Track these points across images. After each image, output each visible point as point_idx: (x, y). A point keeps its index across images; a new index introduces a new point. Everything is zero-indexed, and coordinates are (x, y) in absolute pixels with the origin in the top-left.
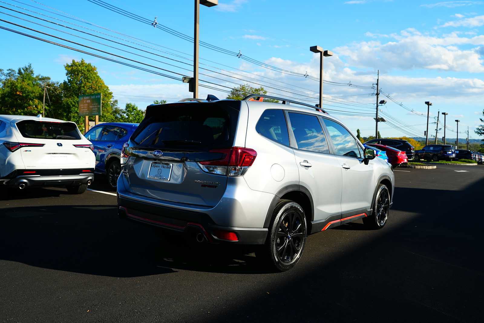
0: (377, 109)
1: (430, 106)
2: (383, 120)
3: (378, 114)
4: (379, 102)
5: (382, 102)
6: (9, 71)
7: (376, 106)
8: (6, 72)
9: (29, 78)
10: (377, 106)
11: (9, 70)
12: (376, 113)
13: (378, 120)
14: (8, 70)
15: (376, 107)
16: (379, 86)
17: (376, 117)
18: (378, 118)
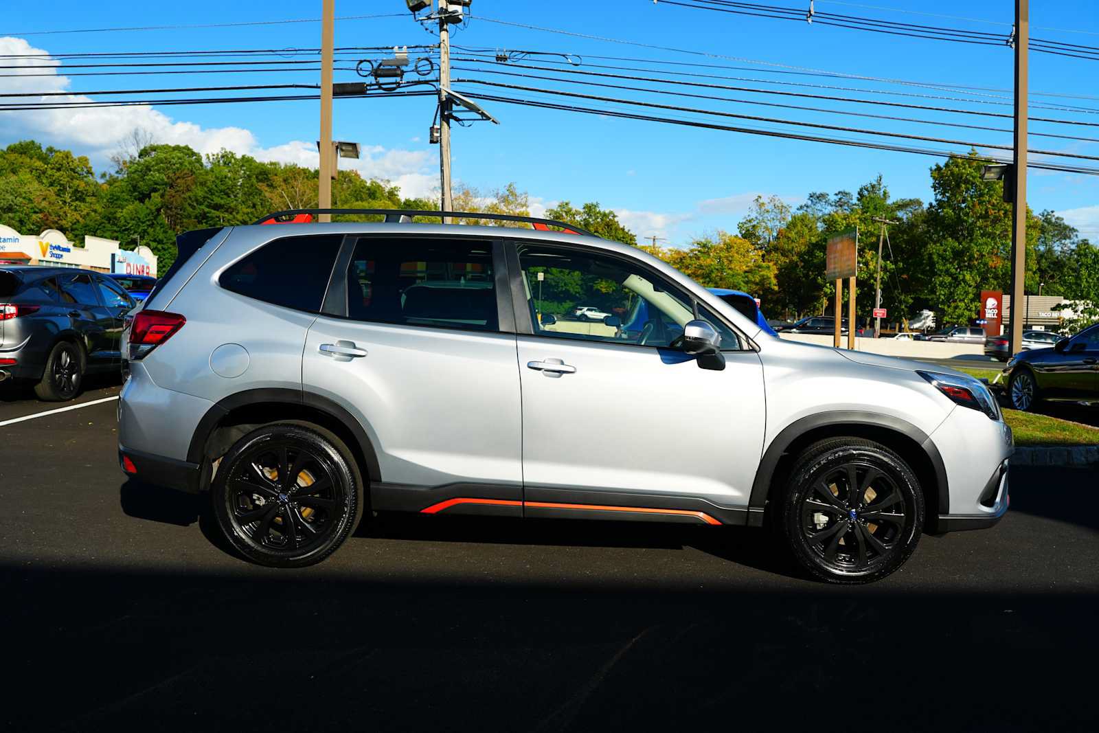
6: (839, 196)
8: (832, 198)
9: (875, 205)
11: (839, 193)
14: (836, 194)
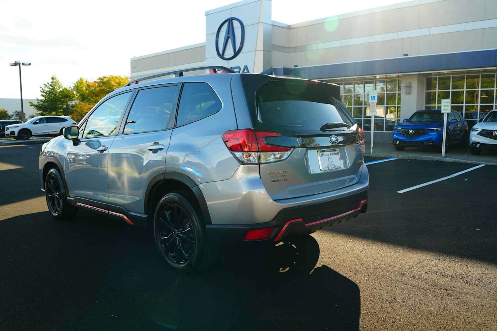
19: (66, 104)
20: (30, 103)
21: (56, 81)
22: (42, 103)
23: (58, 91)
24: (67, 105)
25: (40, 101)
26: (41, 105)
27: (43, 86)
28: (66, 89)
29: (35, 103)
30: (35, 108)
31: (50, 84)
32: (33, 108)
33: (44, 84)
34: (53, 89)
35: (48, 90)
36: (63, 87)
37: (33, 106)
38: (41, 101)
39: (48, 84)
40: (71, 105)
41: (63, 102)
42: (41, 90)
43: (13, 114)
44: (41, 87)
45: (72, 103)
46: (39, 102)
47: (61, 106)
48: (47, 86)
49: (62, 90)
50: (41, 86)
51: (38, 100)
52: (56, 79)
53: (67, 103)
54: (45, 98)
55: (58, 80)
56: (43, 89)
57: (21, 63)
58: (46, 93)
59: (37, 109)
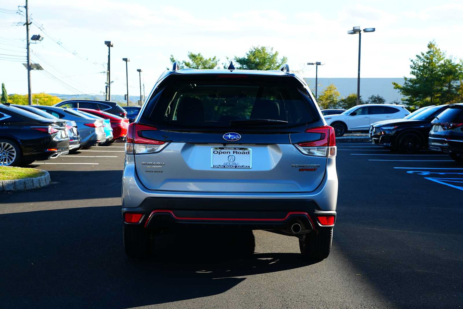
0: (28, 48)
1: (111, 48)
2: (39, 67)
3: (30, 58)
4: (30, 37)
5: (36, 38)
7: (26, 43)
10: (28, 44)
12: (26, 55)
13: (29, 67)
15: (26, 46)
16: (29, 10)
17: (27, 63)
18: (30, 64)
19: (447, 85)
20: (395, 84)
21: (435, 49)
22: (410, 84)
23: (437, 65)
24: (450, 86)
25: (409, 81)
26: (409, 87)
27: (415, 59)
28: (449, 62)
29: (402, 84)
30: (400, 91)
31: (425, 54)
32: (399, 92)
33: (417, 56)
34: (429, 63)
35: (422, 64)
36: (445, 59)
37: (397, 89)
38: (411, 81)
39: (423, 54)
40: (456, 87)
41: (444, 81)
42: (412, 64)
43: (368, 100)
44: (412, 61)
45: (456, 82)
46: (407, 82)
47: (440, 88)
48: (420, 58)
49: (443, 63)
50: (411, 59)
51: (406, 79)
52: (435, 47)
53: (450, 83)
54: (417, 76)
55: (438, 48)
56: (415, 63)
57: (361, 29)
58: (419, 70)
59: (404, 92)
